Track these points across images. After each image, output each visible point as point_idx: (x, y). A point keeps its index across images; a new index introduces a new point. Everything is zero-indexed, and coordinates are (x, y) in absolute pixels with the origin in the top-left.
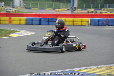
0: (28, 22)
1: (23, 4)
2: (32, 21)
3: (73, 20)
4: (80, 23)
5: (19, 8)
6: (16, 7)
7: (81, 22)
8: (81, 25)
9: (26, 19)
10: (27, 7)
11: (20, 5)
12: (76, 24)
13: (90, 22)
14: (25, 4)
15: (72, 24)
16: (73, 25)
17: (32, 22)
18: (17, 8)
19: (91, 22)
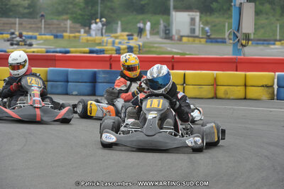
0: (52, 86)
1: (202, 26)
2: (68, 82)
3: (215, 79)
4: (239, 92)
5: (185, 39)
6: (176, 37)
7: (245, 86)
8: (245, 98)
9: (47, 73)
10: (212, 37)
11: (193, 31)
12: (226, 93)
13: (276, 87)
14: (207, 28)
15: (211, 95)
16: (215, 97)
17: (67, 86)
18: (181, 38)
19: (279, 86)
